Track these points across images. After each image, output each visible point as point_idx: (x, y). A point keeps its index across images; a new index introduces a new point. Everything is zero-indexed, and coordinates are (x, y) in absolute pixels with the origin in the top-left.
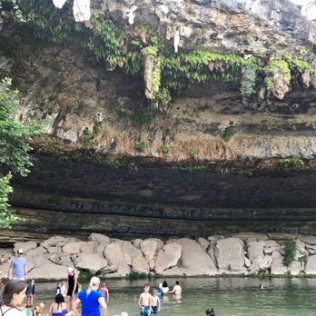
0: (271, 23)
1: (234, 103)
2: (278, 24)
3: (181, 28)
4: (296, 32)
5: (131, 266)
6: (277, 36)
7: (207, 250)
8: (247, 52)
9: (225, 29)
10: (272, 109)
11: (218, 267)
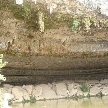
0: (85, 5)
1: (68, 32)
2: (87, 5)
3: (53, 5)
4: (93, 8)
5: (23, 97)
6: (86, 9)
7: (52, 88)
8: (76, 14)
9: (69, 6)
10: (82, 34)
11: (57, 95)
